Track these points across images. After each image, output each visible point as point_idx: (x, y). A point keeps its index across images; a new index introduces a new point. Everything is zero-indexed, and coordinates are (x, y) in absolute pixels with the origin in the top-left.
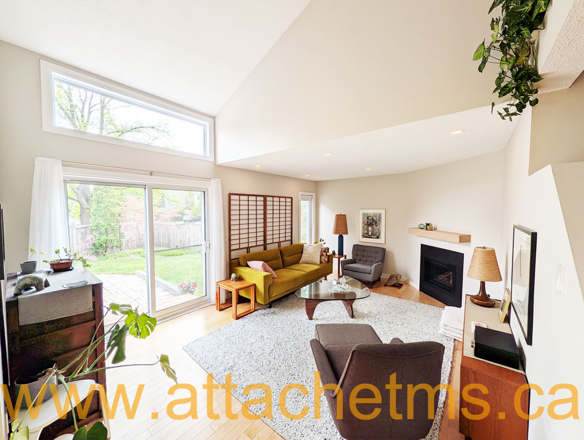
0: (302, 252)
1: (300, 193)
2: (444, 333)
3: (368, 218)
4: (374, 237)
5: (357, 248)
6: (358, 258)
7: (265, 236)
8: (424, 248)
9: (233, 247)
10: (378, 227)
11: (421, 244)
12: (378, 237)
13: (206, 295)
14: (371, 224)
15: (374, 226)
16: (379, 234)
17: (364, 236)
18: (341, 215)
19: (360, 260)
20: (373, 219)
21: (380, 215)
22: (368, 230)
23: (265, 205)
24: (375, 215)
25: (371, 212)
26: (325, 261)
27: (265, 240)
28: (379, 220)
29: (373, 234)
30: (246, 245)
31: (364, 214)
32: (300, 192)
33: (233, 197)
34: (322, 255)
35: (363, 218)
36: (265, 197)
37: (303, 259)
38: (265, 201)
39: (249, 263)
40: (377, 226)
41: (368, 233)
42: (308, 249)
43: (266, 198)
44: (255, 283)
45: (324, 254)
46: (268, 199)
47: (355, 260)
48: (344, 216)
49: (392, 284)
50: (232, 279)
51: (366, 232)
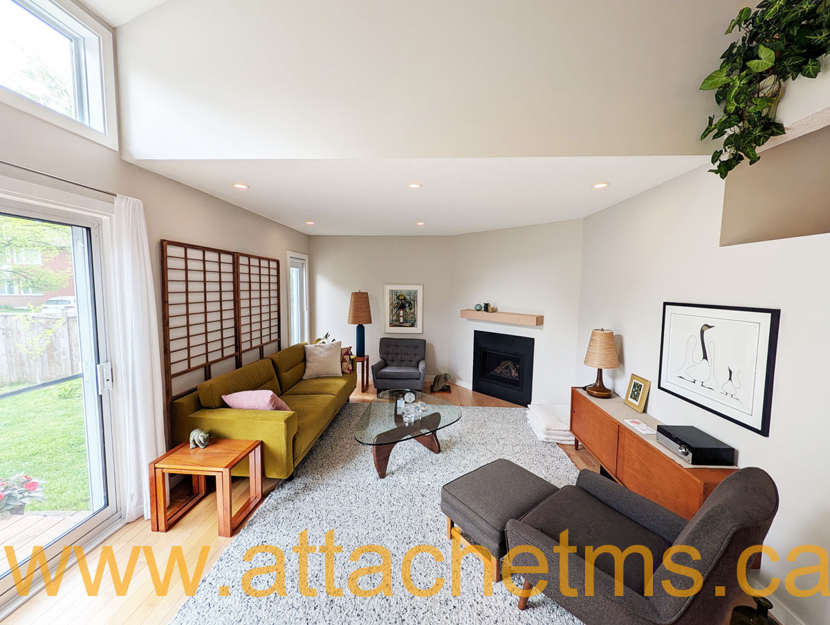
0: (305, 360)
1: (290, 254)
2: (547, 439)
3: (398, 298)
4: (408, 324)
5: (386, 344)
6: (390, 357)
7: (237, 336)
8: (478, 334)
9: (175, 369)
10: (412, 311)
11: (475, 331)
12: (413, 325)
13: (107, 504)
14: (403, 306)
15: (407, 309)
16: (415, 321)
17: (392, 325)
18: (360, 293)
19: (393, 361)
20: (405, 299)
21: (416, 292)
22: (398, 316)
23: (236, 273)
24: (410, 293)
25: (403, 288)
26: (348, 369)
27: (238, 345)
28: (414, 301)
29: (406, 321)
30: (202, 361)
31: (392, 292)
32: (288, 252)
33: (171, 250)
34: (343, 360)
35: (391, 298)
36: (235, 256)
37: (309, 372)
38: (235, 264)
39: (229, 399)
40: (411, 309)
41: (399, 320)
42: (316, 352)
43: (238, 258)
44: (260, 439)
45: (347, 357)
46: (243, 260)
47: (385, 361)
48: (366, 295)
49: (441, 388)
50: (192, 445)
51: (395, 318)
